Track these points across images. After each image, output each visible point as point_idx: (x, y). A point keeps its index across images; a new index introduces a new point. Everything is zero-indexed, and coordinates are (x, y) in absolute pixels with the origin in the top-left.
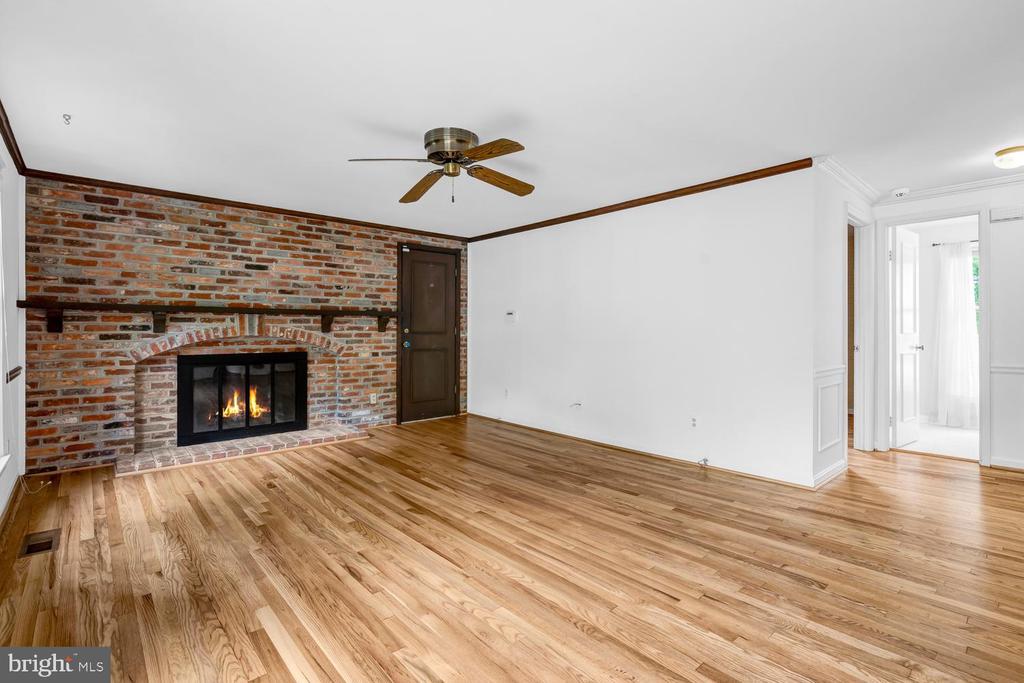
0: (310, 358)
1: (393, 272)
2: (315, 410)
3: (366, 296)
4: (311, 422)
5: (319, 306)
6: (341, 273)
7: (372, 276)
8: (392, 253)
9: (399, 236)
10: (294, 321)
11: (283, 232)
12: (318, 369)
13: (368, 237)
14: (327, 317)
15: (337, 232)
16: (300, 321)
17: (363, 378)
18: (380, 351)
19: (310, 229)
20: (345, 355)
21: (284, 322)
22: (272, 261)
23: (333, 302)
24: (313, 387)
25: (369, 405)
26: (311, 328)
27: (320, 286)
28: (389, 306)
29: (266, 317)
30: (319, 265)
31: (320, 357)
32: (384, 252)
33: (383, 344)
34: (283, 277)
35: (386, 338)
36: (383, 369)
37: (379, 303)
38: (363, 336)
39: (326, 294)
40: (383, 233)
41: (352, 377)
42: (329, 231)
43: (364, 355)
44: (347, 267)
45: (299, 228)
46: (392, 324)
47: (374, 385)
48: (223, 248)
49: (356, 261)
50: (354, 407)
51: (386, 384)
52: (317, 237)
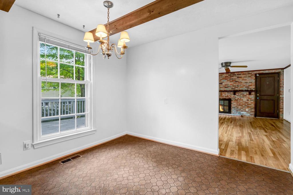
0: (232, 100)
1: (254, 81)
2: (233, 110)
3: (245, 87)
4: (232, 113)
5: (233, 90)
6: (238, 83)
7: (247, 83)
8: (254, 77)
9: (256, 72)
10: (228, 93)
11: (225, 77)
12: (233, 102)
13: (246, 74)
14: (235, 92)
15: (237, 75)
16: (229, 93)
17: (244, 105)
18: (249, 100)
19: (231, 75)
20: (239, 100)
21: (225, 93)
22: (223, 82)
23: (236, 89)
24: (233, 106)
25: (246, 111)
26: (231, 94)
27: (233, 86)
28: (252, 89)
29: (222, 92)
30: (233, 82)
31: (234, 100)
32: (251, 77)
33: (250, 98)
34: (225, 85)
35: (251, 96)
36: (250, 104)
37: (249, 88)
38: (244, 96)
39: (235, 87)
40: (250, 72)
41: (241, 105)
42: (236, 75)
43: (244, 100)
44: (240, 81)
45: (229, 75)
46: (253, 93)
47: (247, 107)
49: (242, 80)
50: (241, 111)
51: (251, 107)
52: (233, 76)
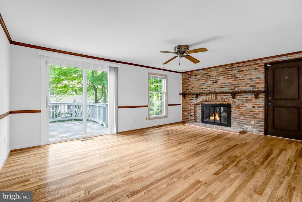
0: (232, 106)
1: (262, 76)
2: (233, 122)
3: (249, 86)
4: (232, 126)
5: (232, 91)
6: (239, 80)
7: (253, 79)
8: (263, 69)
9: (266, 61)
10: (225, 96)
11: (221, 71)
12: (234, 110)
13: (251, 65)
14: (234, 95)
15: (238, 67)
16: (226, 96)
17: (248, 115)
18: (256, 106)
19: (229, 68)
20: (241, 106)
21: (222, 96)
22: (218, 80)
23: (237, 89)
24: (233, 115)
25: (251, 124)
26: (229, 98)
27: (232, 85)
28: (260, 89)
29: (217, 95)
30: (232, 78)
31: (234, 106)
32: (258, 69)
33: (258, 103)
34: (221, 84)
35: (259, 101)
36: (258, 113)
37: (256, 88)
38: (248, 100)
39: (234, 87)
40: (257, 62)
41: (244, 114)
42: (235, 67)
43: (248, 107)
44: (242, 77)
45: (226, 69)
46: (262, 95)
47: (253, 118)
48: (208, 79)
49: (245, 75)
50: (244, 124)
51: (259, 118)
52: (231, 70)
